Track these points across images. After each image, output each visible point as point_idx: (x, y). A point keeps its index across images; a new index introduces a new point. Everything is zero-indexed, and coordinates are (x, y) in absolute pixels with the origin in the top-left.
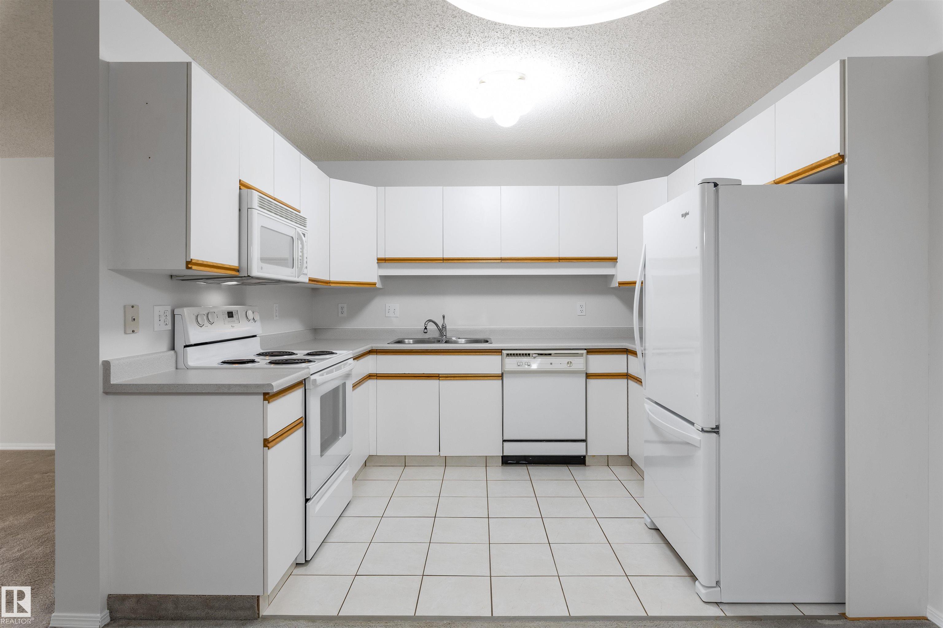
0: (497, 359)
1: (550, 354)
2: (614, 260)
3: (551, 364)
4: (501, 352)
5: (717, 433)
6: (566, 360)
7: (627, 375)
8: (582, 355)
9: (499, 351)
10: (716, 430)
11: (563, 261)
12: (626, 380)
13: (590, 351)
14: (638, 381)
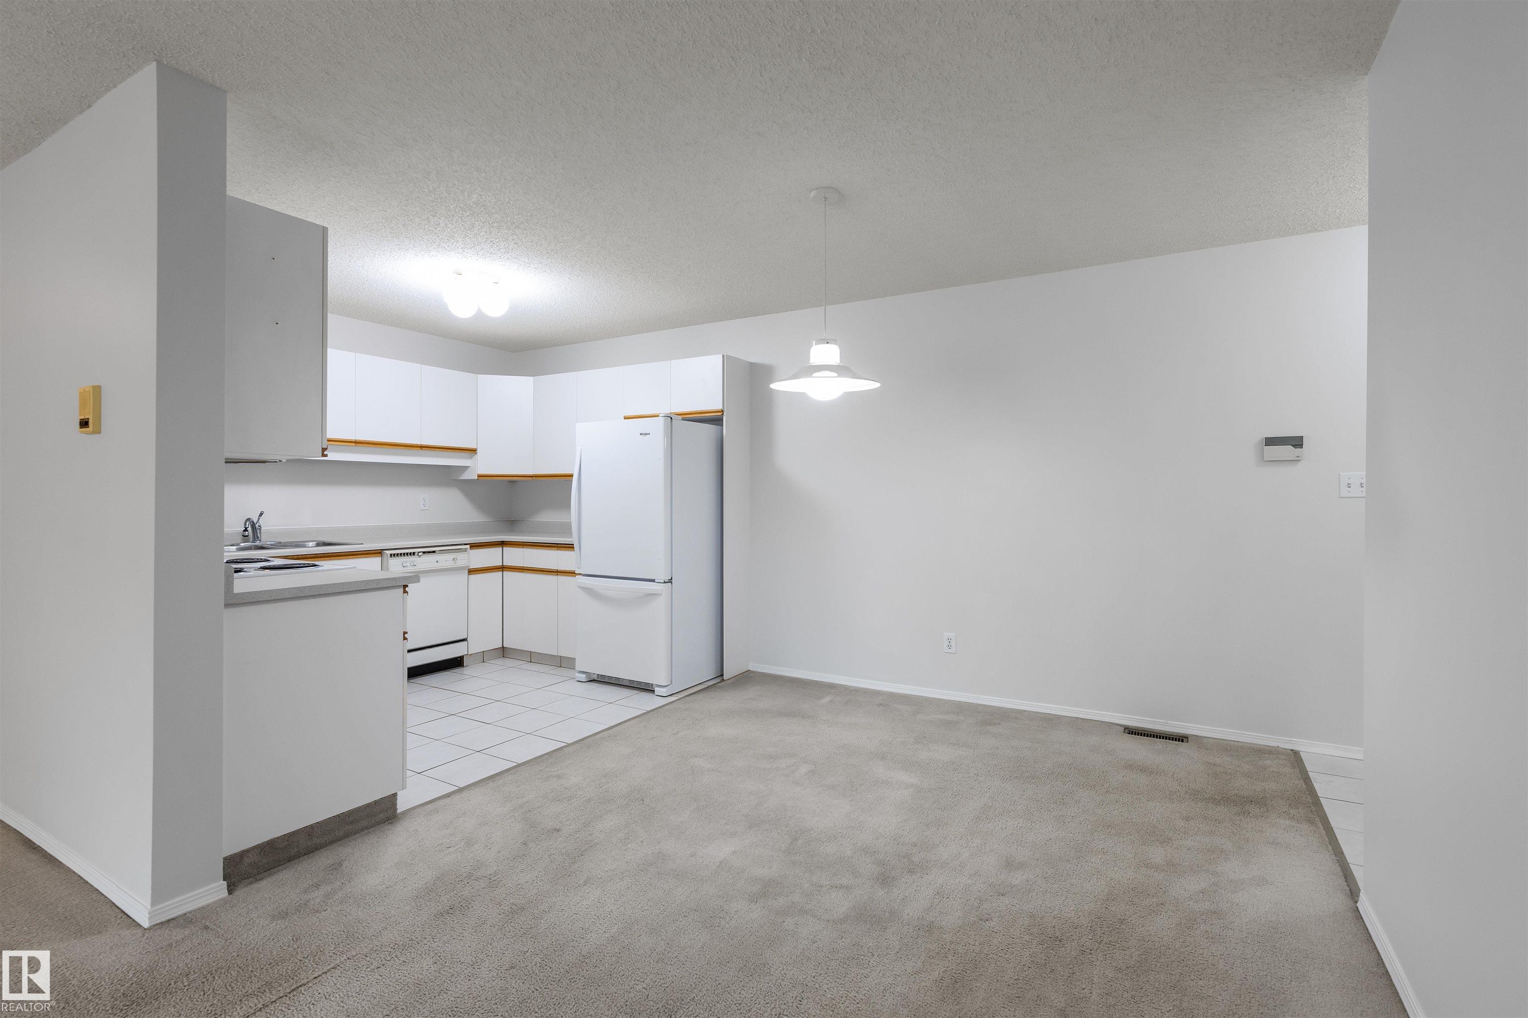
0: (376, 561)
1: (434, 552)
2: (474, 451)
3: (437, 562)
4: (381, 553)
5: (671, 582)
6: (450, 556)
7: (502, 568)
8: (466, 550)
9: (379, 553)
10: (670, 581)
11: (426, 449)
12: (501, 573)
13: (474, 546)
14: (524, 570)
